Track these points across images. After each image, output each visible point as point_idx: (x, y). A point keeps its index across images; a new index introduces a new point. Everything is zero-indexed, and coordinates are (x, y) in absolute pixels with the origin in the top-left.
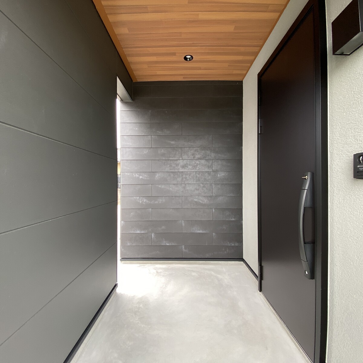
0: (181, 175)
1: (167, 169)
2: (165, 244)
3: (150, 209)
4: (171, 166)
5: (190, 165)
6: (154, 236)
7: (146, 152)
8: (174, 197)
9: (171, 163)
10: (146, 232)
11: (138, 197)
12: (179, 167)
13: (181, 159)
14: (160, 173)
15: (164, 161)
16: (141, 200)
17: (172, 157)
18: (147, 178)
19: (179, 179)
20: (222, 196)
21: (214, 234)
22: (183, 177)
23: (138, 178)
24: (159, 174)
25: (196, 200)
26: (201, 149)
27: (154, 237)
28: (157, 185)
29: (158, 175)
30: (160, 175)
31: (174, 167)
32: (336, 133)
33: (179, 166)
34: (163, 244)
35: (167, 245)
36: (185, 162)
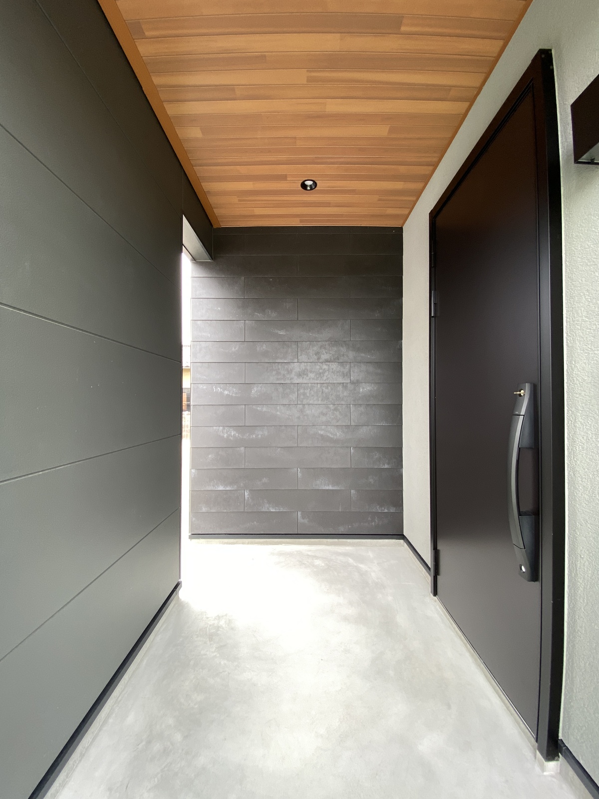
0: (296, 389)
1: (273, 379)
2: (268, 509)
3: (242, 449)
4: (278, 373)
5: (311, 372)
6: (249, 495)
7: (235, 348)
8: (283, 428)
9: (279, 369)
10: (235, 487)
11: (221, 428)
12: (293, 375)
13: (296, 361)
14: (260, 385)
15: (267, 364)
16: (227, 433)
17: (281, 359)
18: (236, 393)
19: (293, 397)
20: (368, 426)
21: (352, 491)
22: (299, 392)
23: (221, 393)
24: (257, 387)
25: (321, 432)
26: (331, 343)
27: (248, 498)
28: (254, 407)
29: (255, 389)
30: (259, 388)
31: (284, 375)
32: (580, 311)
33: (293, 373)
34: (263, 510)
35: (272, 511)
36: (303, 366)
